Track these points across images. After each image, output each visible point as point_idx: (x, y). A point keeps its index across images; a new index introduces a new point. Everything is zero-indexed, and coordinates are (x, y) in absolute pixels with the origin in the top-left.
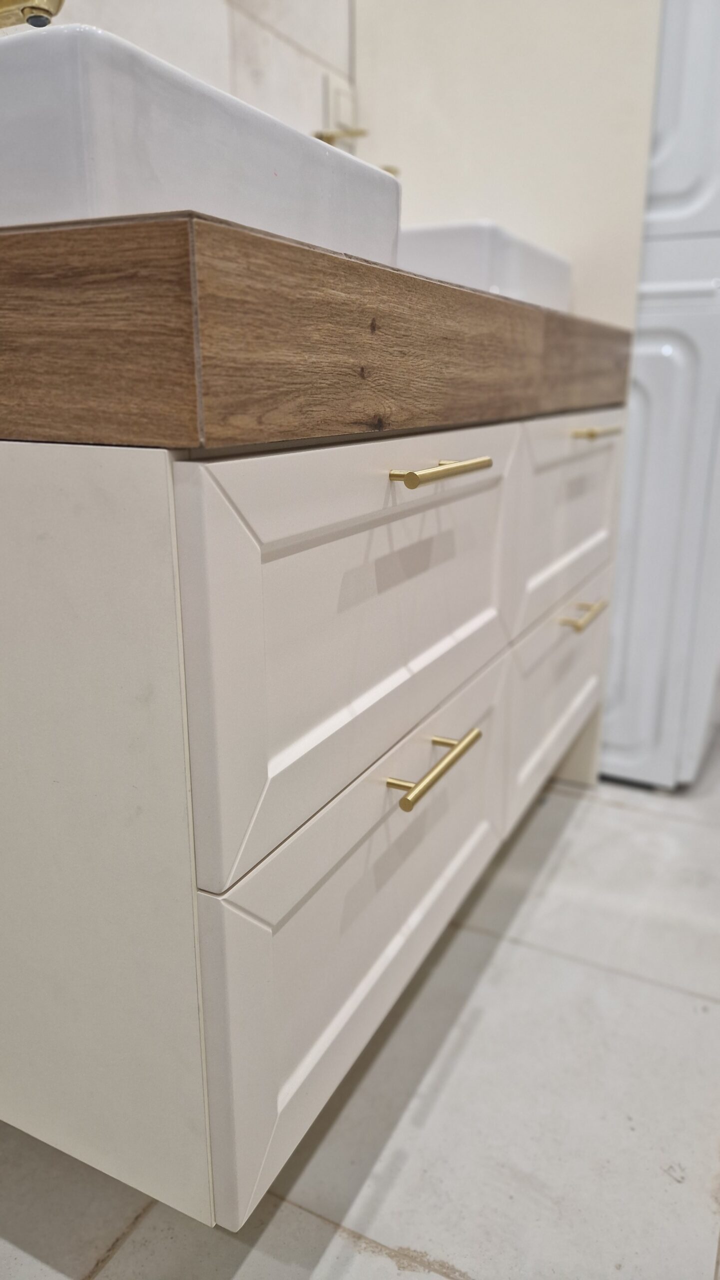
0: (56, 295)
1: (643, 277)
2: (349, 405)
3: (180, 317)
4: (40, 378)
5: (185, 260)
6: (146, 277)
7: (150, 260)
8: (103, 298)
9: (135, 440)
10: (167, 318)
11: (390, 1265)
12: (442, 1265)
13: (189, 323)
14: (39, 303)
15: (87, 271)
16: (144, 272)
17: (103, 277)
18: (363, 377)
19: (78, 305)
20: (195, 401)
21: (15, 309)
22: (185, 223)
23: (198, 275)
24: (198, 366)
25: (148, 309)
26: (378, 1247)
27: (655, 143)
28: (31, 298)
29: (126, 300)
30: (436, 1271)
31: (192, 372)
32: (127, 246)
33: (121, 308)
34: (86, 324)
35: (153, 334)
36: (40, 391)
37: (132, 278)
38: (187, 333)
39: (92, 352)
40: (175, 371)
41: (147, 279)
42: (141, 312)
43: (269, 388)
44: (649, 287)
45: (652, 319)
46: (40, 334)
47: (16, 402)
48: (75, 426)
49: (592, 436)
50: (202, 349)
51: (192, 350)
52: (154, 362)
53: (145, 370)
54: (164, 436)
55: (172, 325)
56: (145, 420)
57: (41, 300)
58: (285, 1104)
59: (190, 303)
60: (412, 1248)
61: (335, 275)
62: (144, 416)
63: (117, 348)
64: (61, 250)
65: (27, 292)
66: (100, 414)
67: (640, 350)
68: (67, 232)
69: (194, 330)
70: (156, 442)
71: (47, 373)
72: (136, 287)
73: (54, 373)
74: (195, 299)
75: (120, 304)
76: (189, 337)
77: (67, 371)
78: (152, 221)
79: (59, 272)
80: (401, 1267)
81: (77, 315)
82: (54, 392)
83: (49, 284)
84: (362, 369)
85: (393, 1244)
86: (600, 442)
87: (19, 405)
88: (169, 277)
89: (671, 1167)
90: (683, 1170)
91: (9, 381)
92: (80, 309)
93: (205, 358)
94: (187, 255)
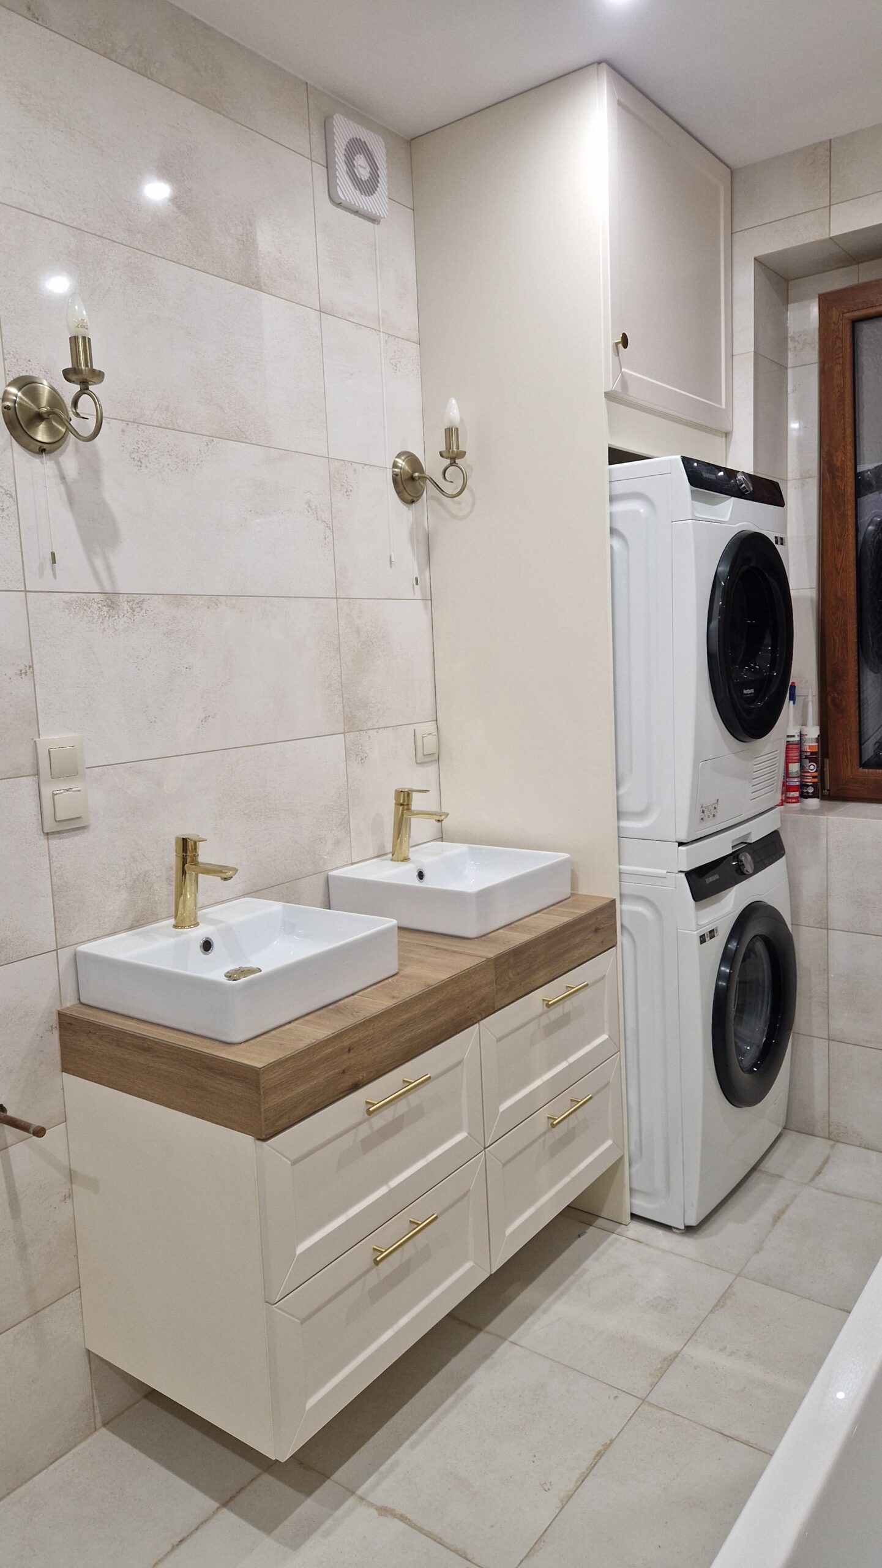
0: (220, 1078)
3: (257, 1097)
7: (249, 1078)
8: (234, 1084)
10: (254, 1096)
11: (375, 1513)
12: (401, 1516)
13: (260, 1100)
14: (215, 1078)
15: (229, 1074)
16: (247, 1081)
17: (234, 1077)
18: (344, 1073)
19: (227, 1083)
20: (261, 1124)
23: (262, 1086)
25: (247, 1091)
26: (371, 1505)
28: (212, 1076)
30: (397, 1518)
31: (260, 1114)
34: (229, 1090)
35: (249, 1100)
36: (214, 1106)
37: (243, 1081)
39: (231, 1099)
40: (255, 1113)
46: (214, 1088)
47: (206, 1107)
51: (260, 1108)
53: (248, 1110)
55: (255, 1099)
58: (311, 1405)
59: (260, 1094)
60: (389, 1507)
62: (246, 1124)
63: (238, 1100)
64: (221, 1065)
65: (210, 1074)
66: (233, 1120)
71: (216, 1101)
72: (244, 1084)
73: (219, 1102)
74: (262, 1093)
75: (240, 1088)
76: (259, 1103)
77: (223, 1102)
79: (221, 1071)
80: (380, 1514)
81: (226, 1086)
82: (218, 1108)
83: (218, 1074)
84: (344, 1070)
85: (379, 1504)
88: (254, 1085)
89: (545, 1483)
90: (551, 1485)
91: (204, 1099)
93: (265, 1109)
94: (259, 1080)
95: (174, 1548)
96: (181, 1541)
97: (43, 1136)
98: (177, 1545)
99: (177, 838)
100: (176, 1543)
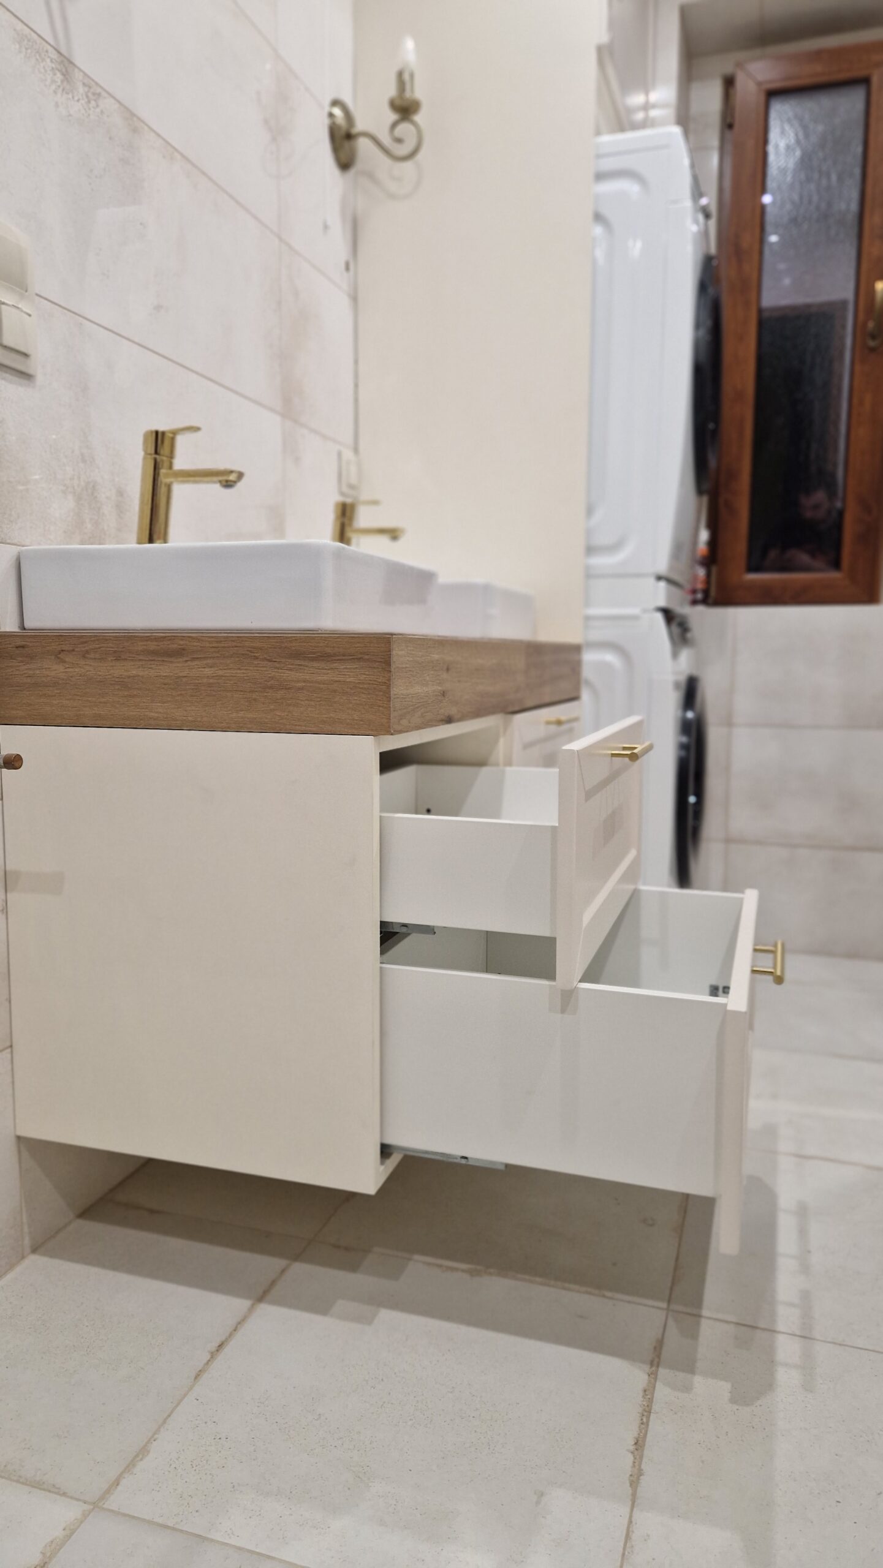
0: (315, 664)
1: (587, 603)
2: (438, 711)
3: (383, 677)
4: (302, 703)
5: (388, 653)
6: (368, 659)
7: (370, 652)
8: (343, 667)
9: (356, 733)
10: (378, 677)
13: (389, 680)
14: (305, 668)
15: (335, 655)
16: (366, 657)
17: (344, 658)
18: (444, 696)
19: (329, 670)
20: (390, 714)
21: (290, 670)
22: (390, 638)
23: (394, 659)
24: (392, 699)
25: (367, 673)
27: (590, 511)
28: (301, 665)
29: (356, 668)
31: (389, 701)
32: (358, 645)
33: (352, 672)
34: (332, 678)
35: (369, 684)
36: (301, 709)
37: (359, 659)
38: (388, 685)
39: (335, 691)
40: (380, 700)
41: (368, 660)
42: (364, 674)
43: (412, 706)
44: (593, 611)
45: (595, 635)
46: (304, 682)
47: (286, 714)
48: (321, 726)
49: (559, 723)
50: (394, 691)
51: (390, 692)
52: (369, 697)
53: (364, 700)
54: (372, 730)
55: (380, 680)
56: (362, 723)
57: (307, 666)
59: (390, 671)
61: (434, 647)
62: (362, 721)
63: (349, 690)
64: (321, 645)
65: (298, 662)
66: (337, 720)
67: (589, 657)
68: (325, 637)
69: (391, 683)
70: (367, 733)
71: (307, 700)
72: (362, 663)
73: (311, 700)
74: (392, 670)
75: (353, 670)
76: (389, 687)
77: (319, 699)
78: (372, 636)
79: (319, 654)
81: (328, 674)
82: (309, 709)
83: (313, 659)
84: (444, 692)
86: (565, 727)
87: (287, 715)
88: (380, 660)
91: (282, 703)
92: (329, 671)
93: (395, 695)
94: (390, 651)
95: (213, 1355)
96: (221, 1346)
97: (20, 768)
98: (217, 1351)
99: (146, 435)
100: (214, 1349)
